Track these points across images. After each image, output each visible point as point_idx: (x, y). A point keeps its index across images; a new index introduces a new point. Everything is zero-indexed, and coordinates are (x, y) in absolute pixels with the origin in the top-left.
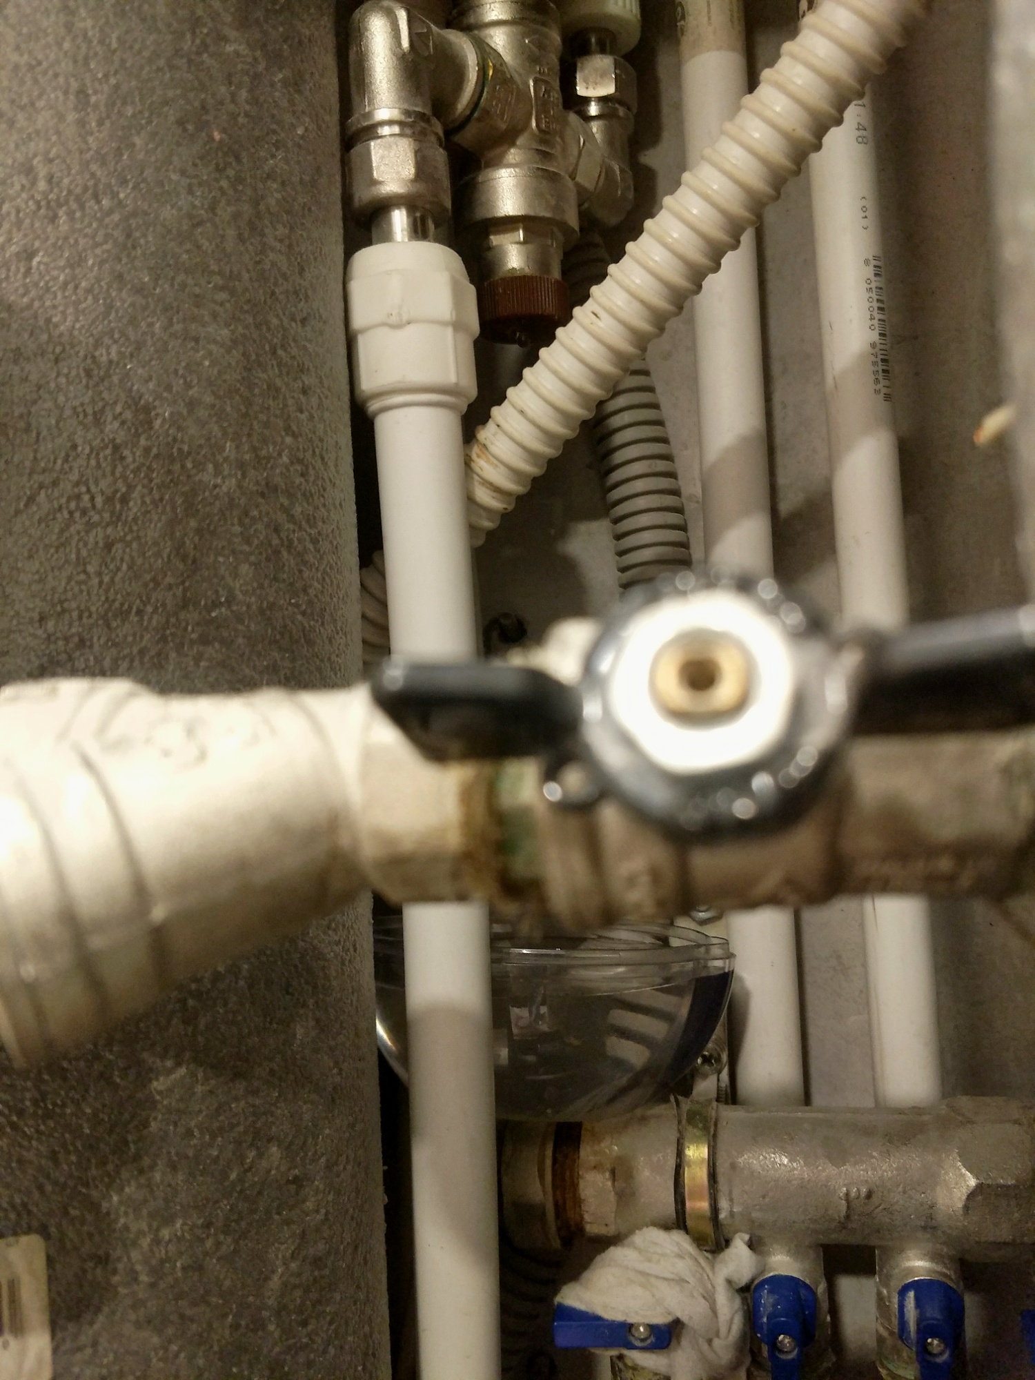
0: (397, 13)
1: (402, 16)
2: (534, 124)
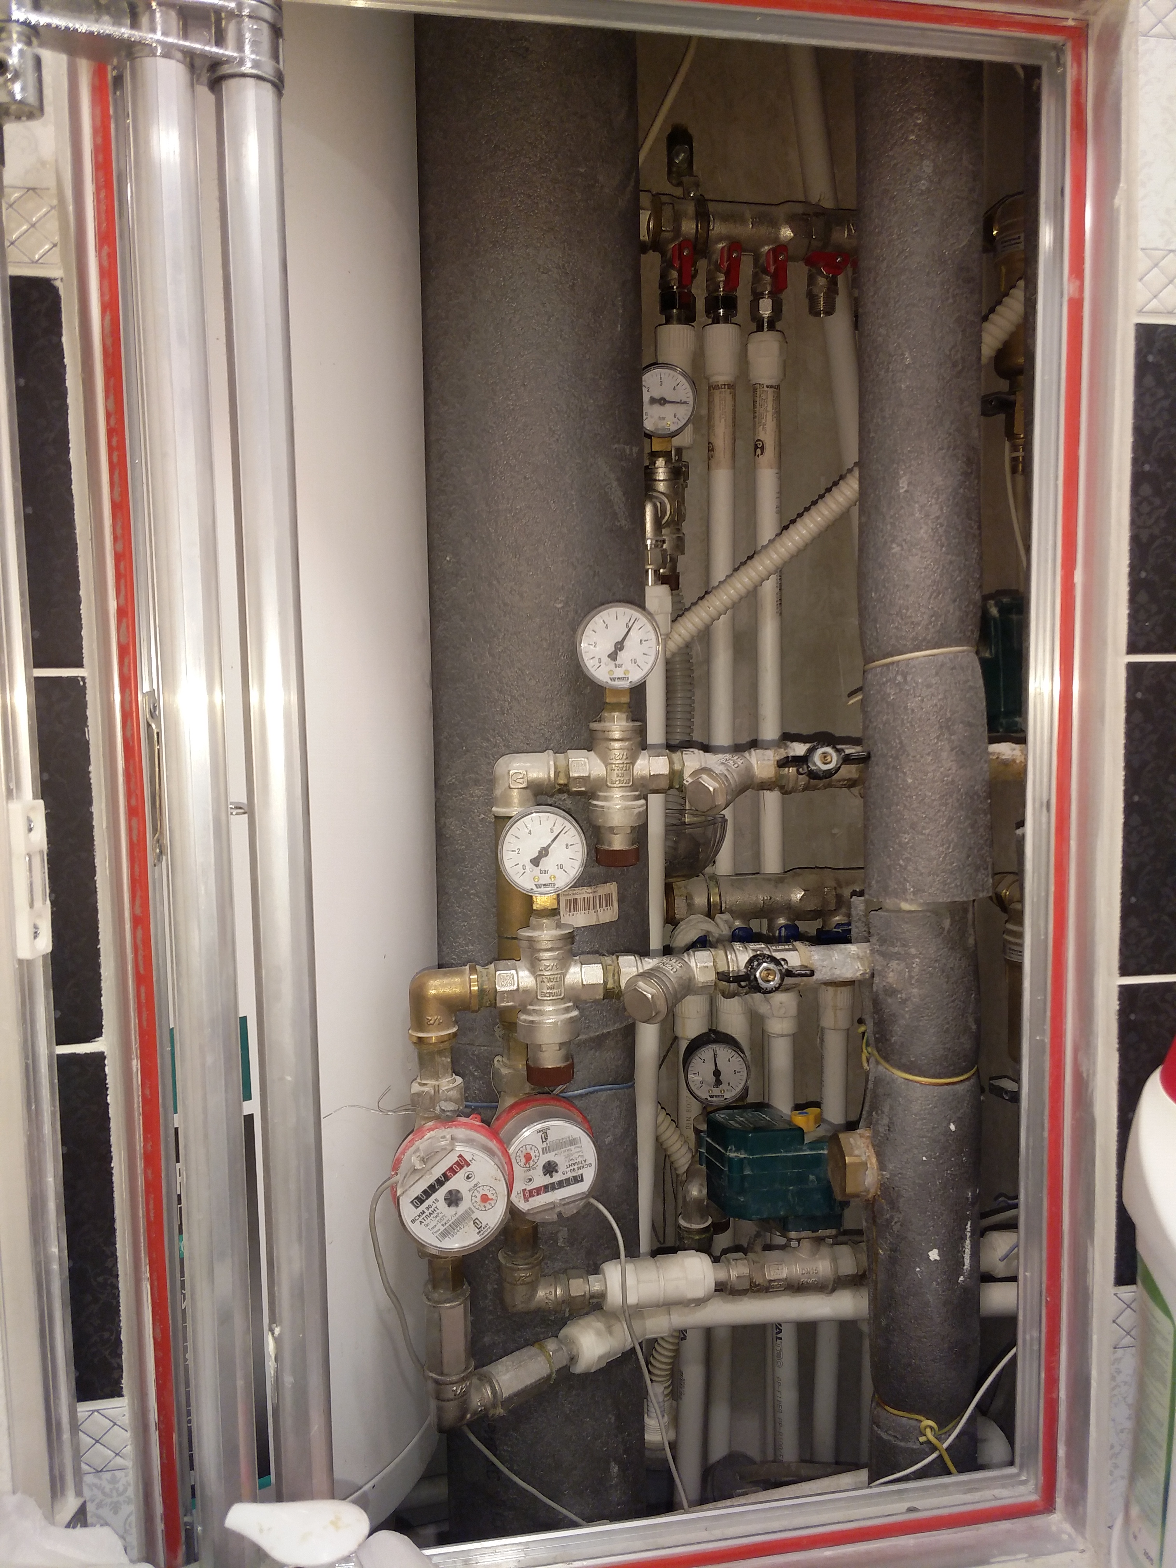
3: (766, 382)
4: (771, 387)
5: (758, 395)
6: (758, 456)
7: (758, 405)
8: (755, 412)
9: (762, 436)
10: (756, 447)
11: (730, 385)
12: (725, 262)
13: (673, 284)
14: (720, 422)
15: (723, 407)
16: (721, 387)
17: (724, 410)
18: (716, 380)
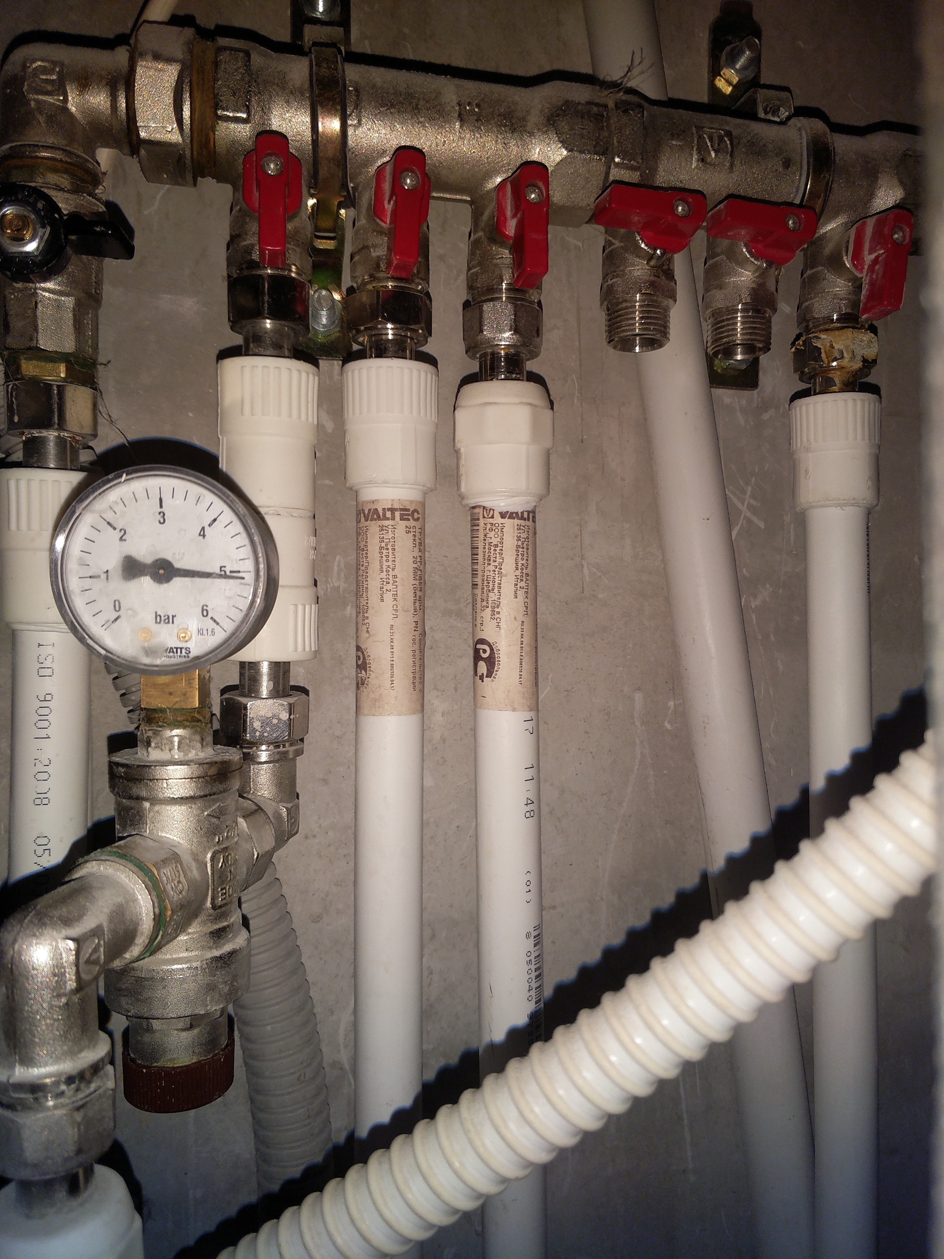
2: (209, 904)
3: (501, 504)
4: (512, 516)
5: (481, 535)
6: (481, 678)
7: (480, 557)
8: (474, 573)
9: (488, 632)
10: (477, 657)
11: (408, 510)
12: (386, 202)
13: (255, 256)
14: (382, 600)
15: (390, 563)
16: (384, 515)
17: (391, 573)
18: (374, 499)
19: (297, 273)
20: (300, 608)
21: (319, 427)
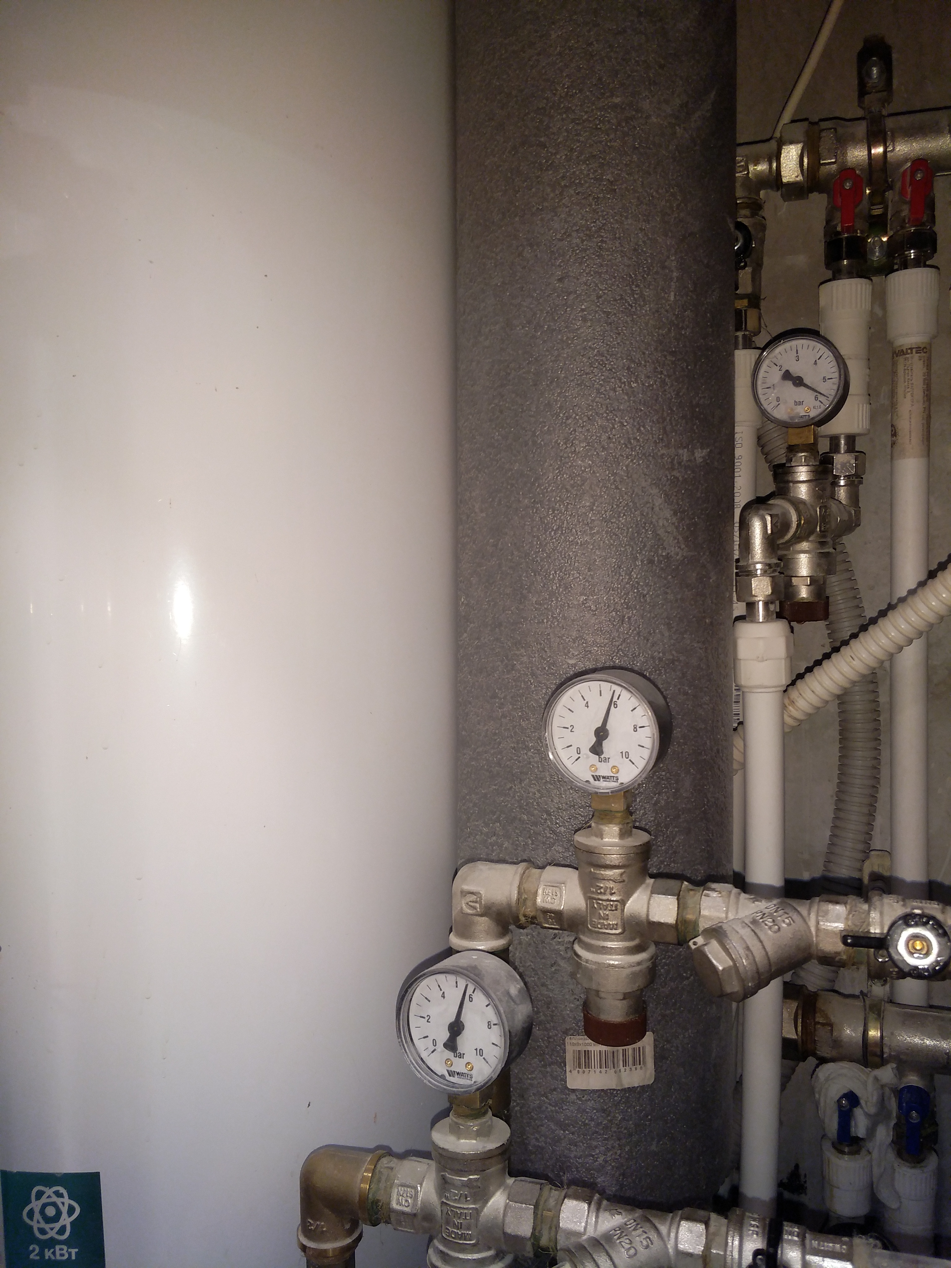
0: (766, 517)
1: (769, 519)
2: (818, 530)
11: (920, 348)
12: (907, 188)
13: (839, 229)
14: (905, 398)
15: (909, 377)
16: (907, 351)
17: (910, 382)
18: (900, 344)
19: (861, 233)
20: (861, 406)
21: (872, 313)
